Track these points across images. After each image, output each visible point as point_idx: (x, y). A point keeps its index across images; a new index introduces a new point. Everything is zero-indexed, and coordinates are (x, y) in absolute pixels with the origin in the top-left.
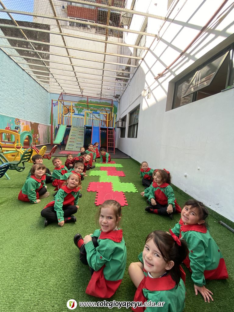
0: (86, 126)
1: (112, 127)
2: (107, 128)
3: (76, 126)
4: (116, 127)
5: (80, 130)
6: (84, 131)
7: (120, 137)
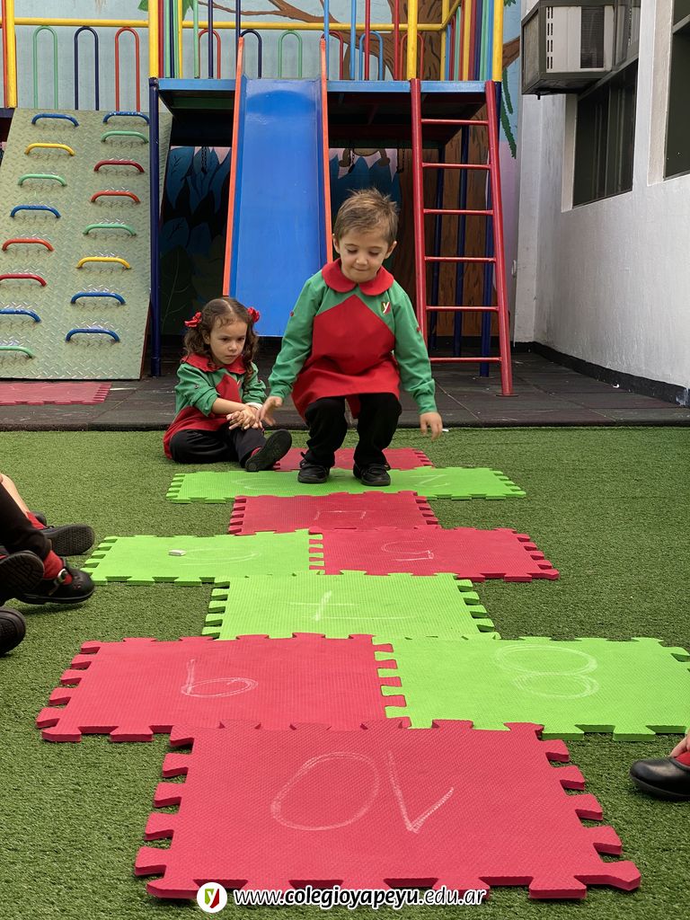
0: (166, 85)
1: (475, 75)
2: (403, 87)
3: (65, 103)
4: (514, 86)
5: (104, 153)
6: (143, 156)
7: (567, 205)
